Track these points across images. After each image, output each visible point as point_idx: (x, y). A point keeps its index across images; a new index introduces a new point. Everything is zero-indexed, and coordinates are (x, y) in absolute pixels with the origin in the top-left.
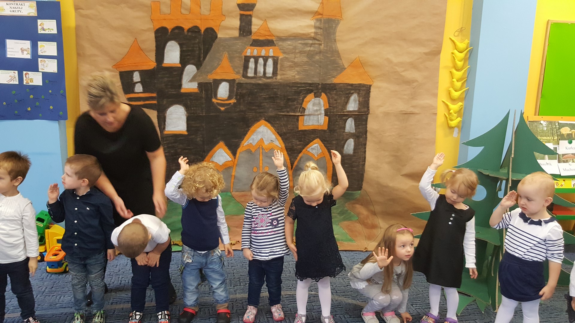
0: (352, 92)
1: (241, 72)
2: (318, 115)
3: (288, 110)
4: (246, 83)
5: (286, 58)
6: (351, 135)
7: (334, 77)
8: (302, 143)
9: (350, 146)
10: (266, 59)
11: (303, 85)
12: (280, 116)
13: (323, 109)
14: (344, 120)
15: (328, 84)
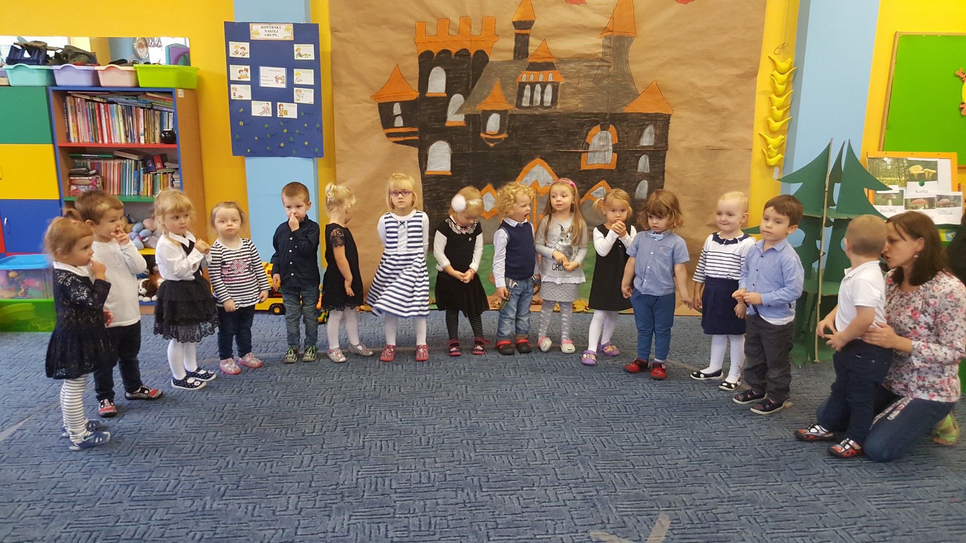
0: (647, 123)
1: (515, 101)
2: (605, 151)
3: (569, 146)
4: (521, 115)
5: (568, 84)
6: (645, 176)
7: (624, 105)
8: (584, 185)
9: (643, 188)
10: (544, 85)
11: (587, 116)
12: (559, 153)
13: (611, 144)
14: (636, 157)
15: (618, 114)
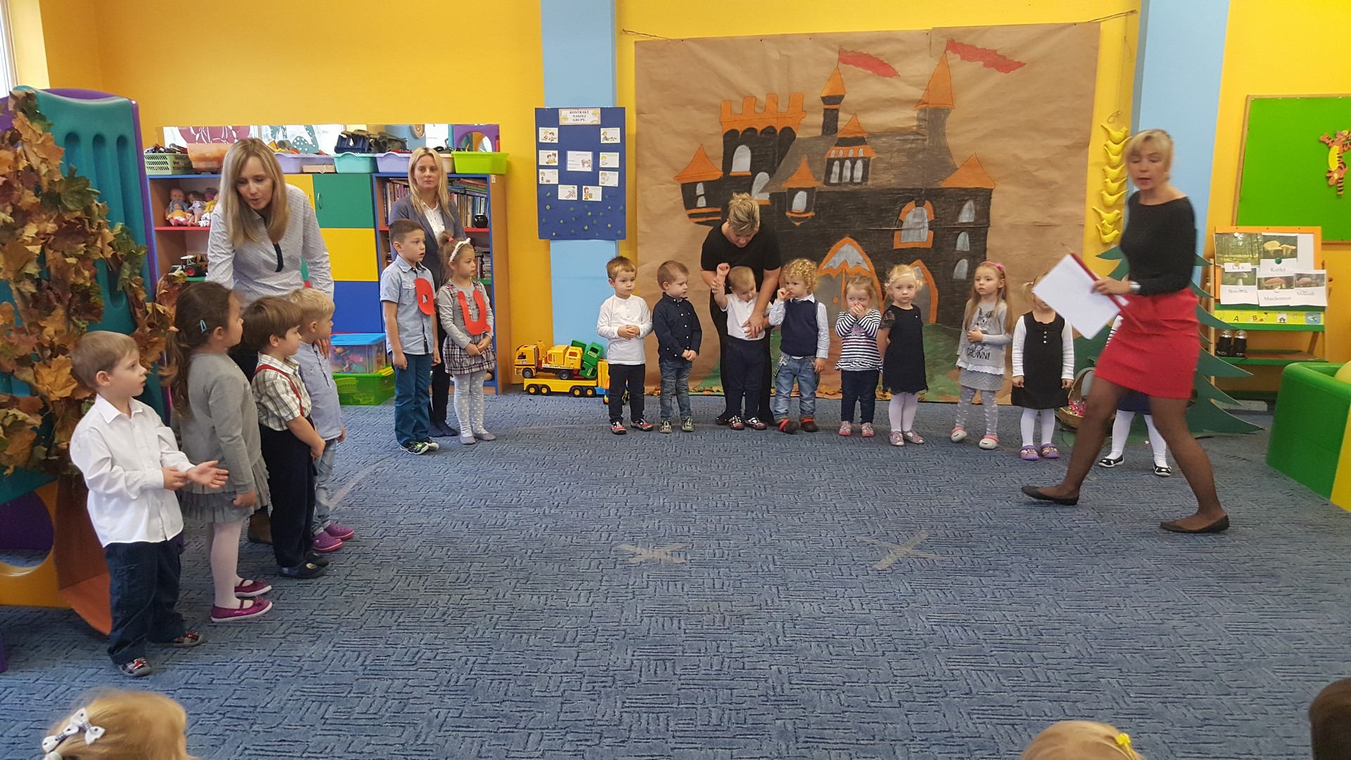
0: (966, 198)
1: (823, 178)
2: (920, 229)
3: (881, 223)
4: (828, 192)
5: (880, 159)
6: (964, 255)
7: (942, 180)
9: (962, 268)
10: (854, 161)
11: (901, 191)
12: (869, 232)
13: (926, 221)
14: (954, 235)
15: (934, 189)
